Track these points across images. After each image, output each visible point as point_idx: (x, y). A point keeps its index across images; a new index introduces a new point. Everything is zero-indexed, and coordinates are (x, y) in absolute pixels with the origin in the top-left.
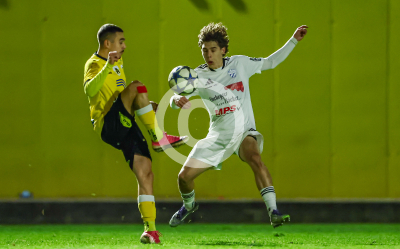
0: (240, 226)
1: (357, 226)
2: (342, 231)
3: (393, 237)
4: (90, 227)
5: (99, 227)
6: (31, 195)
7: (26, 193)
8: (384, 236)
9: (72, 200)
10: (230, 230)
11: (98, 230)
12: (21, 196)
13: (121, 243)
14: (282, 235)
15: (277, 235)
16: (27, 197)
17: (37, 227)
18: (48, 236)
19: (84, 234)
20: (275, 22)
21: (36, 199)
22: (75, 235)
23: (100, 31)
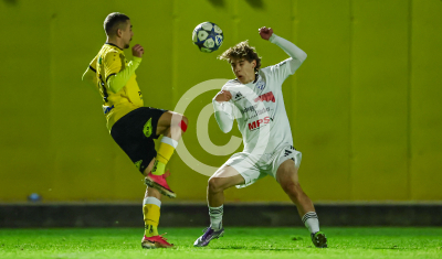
0: (256, 230)
1: (379, 230)
2: (362, 235)
3: (415, 240)
4: (102, 230)
5: (110, 230)
6: (40, 198)
7: (34, 196)
8: (406, 240)
9: (82, 203)
10: (247, 234)
11: (110, 234)
12: (29, 199)
13: (133, 247)
14: (300, 239)
15: (295, 239)
16: (36, 200)
17: (46, 231)
18: (57, 240)
19: (94, 238)
20: (293, 19)
21: (44, 202)
22: (86, 239)
23: (106, 21)
